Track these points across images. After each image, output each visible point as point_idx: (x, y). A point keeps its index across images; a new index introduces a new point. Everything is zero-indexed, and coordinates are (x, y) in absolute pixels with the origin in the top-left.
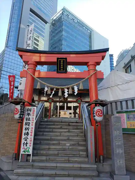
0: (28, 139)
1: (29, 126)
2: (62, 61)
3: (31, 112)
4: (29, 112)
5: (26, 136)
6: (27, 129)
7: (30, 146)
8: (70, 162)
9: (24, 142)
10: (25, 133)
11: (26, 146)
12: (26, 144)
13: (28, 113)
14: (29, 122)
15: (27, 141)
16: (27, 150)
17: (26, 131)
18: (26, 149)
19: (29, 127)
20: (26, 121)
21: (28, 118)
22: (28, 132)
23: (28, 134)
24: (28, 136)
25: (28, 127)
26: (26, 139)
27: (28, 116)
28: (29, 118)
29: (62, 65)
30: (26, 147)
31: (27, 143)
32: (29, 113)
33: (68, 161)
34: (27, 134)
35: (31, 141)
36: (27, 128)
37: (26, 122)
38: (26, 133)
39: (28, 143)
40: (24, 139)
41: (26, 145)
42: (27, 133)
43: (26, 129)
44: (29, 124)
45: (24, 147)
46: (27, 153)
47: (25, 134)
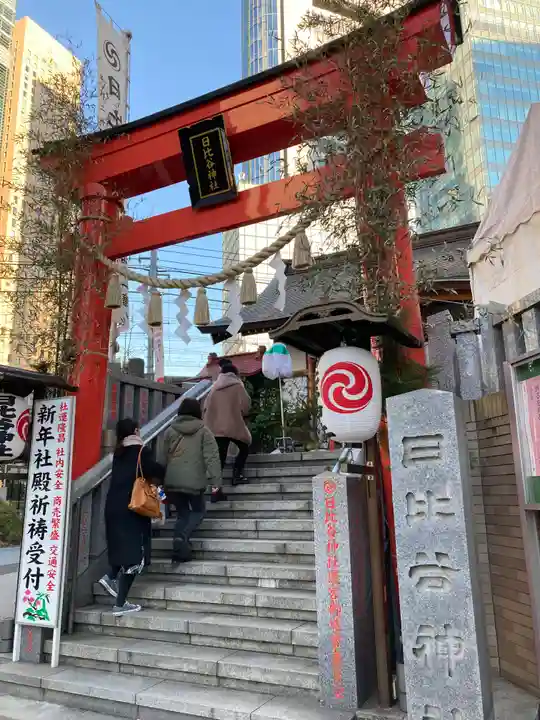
0: (42, 551)
1: (48, 493)
2: (206, 142)
3: (52, 422)
4: (46, 425)
5: (36, 538)
6: (41, 504)
7: (50, 586)
8: (225, 683)
9: (30, 570)
10: (33, 525)
11: (36, 587)
12: (35, 578)
13: (43, 429)
14: (48, 474)
15: (38, 563)
16: (39, 607)
17: (38, 517)
18: (37, 602)
19: (46, 497)
20: (38, 467)
21: (44, 455)
22: (44, 518)
23: (44, 531)
24: (42, 538)
25: (42, 494)
26: (38, 556)
27: (42, 442)
28: (47, 451)
29: (210, 164)
30: (37, 592)
31: (39, 575)
32: (46, 427)
33: (215, 679)
34: (38, 529)
35: (54, 562)
36: (41, 500)
37: (37, 472)
38: (37, 526)
39: (42, 575)
40: (27, 553)
41: (35, 584)
42: (40, 527)
43: (35, 506)
44: (47, 483)
45: (28, 592)
46: (37, 622)
47: (32, 530)
